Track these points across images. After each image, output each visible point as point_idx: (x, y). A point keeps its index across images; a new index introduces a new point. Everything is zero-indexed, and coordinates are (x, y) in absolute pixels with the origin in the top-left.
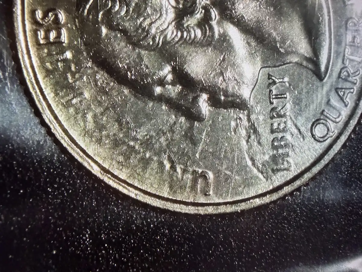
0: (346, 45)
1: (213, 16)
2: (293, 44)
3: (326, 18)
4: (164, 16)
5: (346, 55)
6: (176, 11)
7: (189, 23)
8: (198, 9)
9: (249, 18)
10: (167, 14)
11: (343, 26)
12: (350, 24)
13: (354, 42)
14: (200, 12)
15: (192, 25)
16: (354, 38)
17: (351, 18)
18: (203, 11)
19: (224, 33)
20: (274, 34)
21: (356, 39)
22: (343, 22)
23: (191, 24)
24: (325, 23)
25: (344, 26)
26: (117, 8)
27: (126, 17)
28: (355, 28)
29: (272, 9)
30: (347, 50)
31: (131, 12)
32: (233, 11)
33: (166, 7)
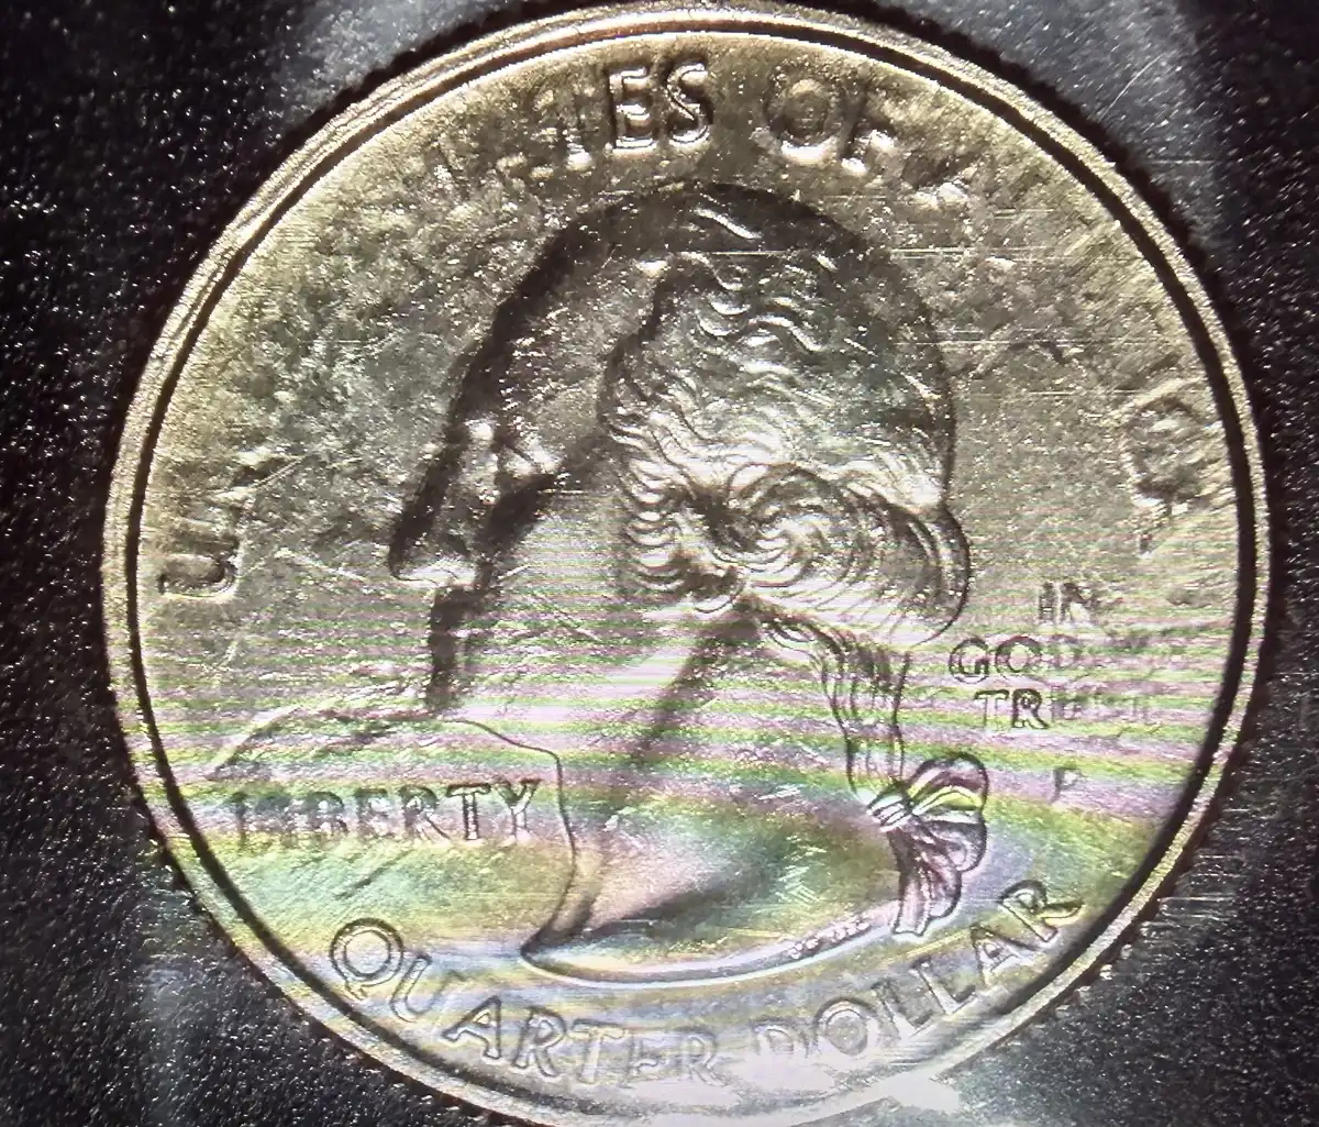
0: (633, 1030)
1: (706, 604)
2: (633, 858)
4: (704, 452)
5: (602, 1031)
6: (719, 487)
8: (728, 558)
10: (710, 459)
11: (691, 1017)
12: (697, 1043)
13: (642, 1055)
14: (719, 563)
15: (679, 538)
17: (716, 1045)
18: (721, 573)
21: (653, 1062)
22: (701, 1021)
23: (682, 535)
24: (697, 960)
25: (692, 1023)
26: (722, 308)
27: (696, 335)
30: (617, 1032)
31: (709, 349)
32: (724, 668)
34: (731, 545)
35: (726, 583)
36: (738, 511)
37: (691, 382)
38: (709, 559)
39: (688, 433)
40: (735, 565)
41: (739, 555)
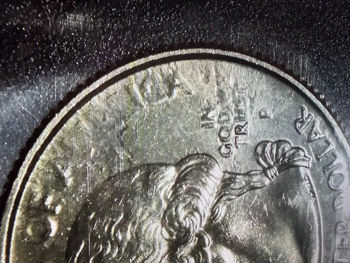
0: (335, 249)
1: (207, 242)
2: (285, 256)
3: (317, 225)
4: (157, 250)
5: (335, 259)
6: (169, 243)
7: (182, 253)
8: (192, 238)
9: (242, 238)
10: (160, 248)
11: (332, 231)
12: (339, 228)
13: (342, 245)
14: (194, 240)
15: (186, 255)
16: (343, 240)
17: (340, 222)
18: (197, 239)
19: (217, 257)
20: (267, 250)
21: (344, 241)
22: (333, 228)
23: (185, 254)
24: (315, 231)
25: (334, 230)
26: (109, 250)
27: (118, 258)
28: (344, 231)
29: (265, 226)
30: (336, 254)
32: (227, 234)
33: (160, 240)
34: (188, 237)
35: (200, 236)
36: (177, 236)
37: (134, 258)
38: (192, 244)
39: (151, 256)
40: (194, 234)
41: (191, 233)
